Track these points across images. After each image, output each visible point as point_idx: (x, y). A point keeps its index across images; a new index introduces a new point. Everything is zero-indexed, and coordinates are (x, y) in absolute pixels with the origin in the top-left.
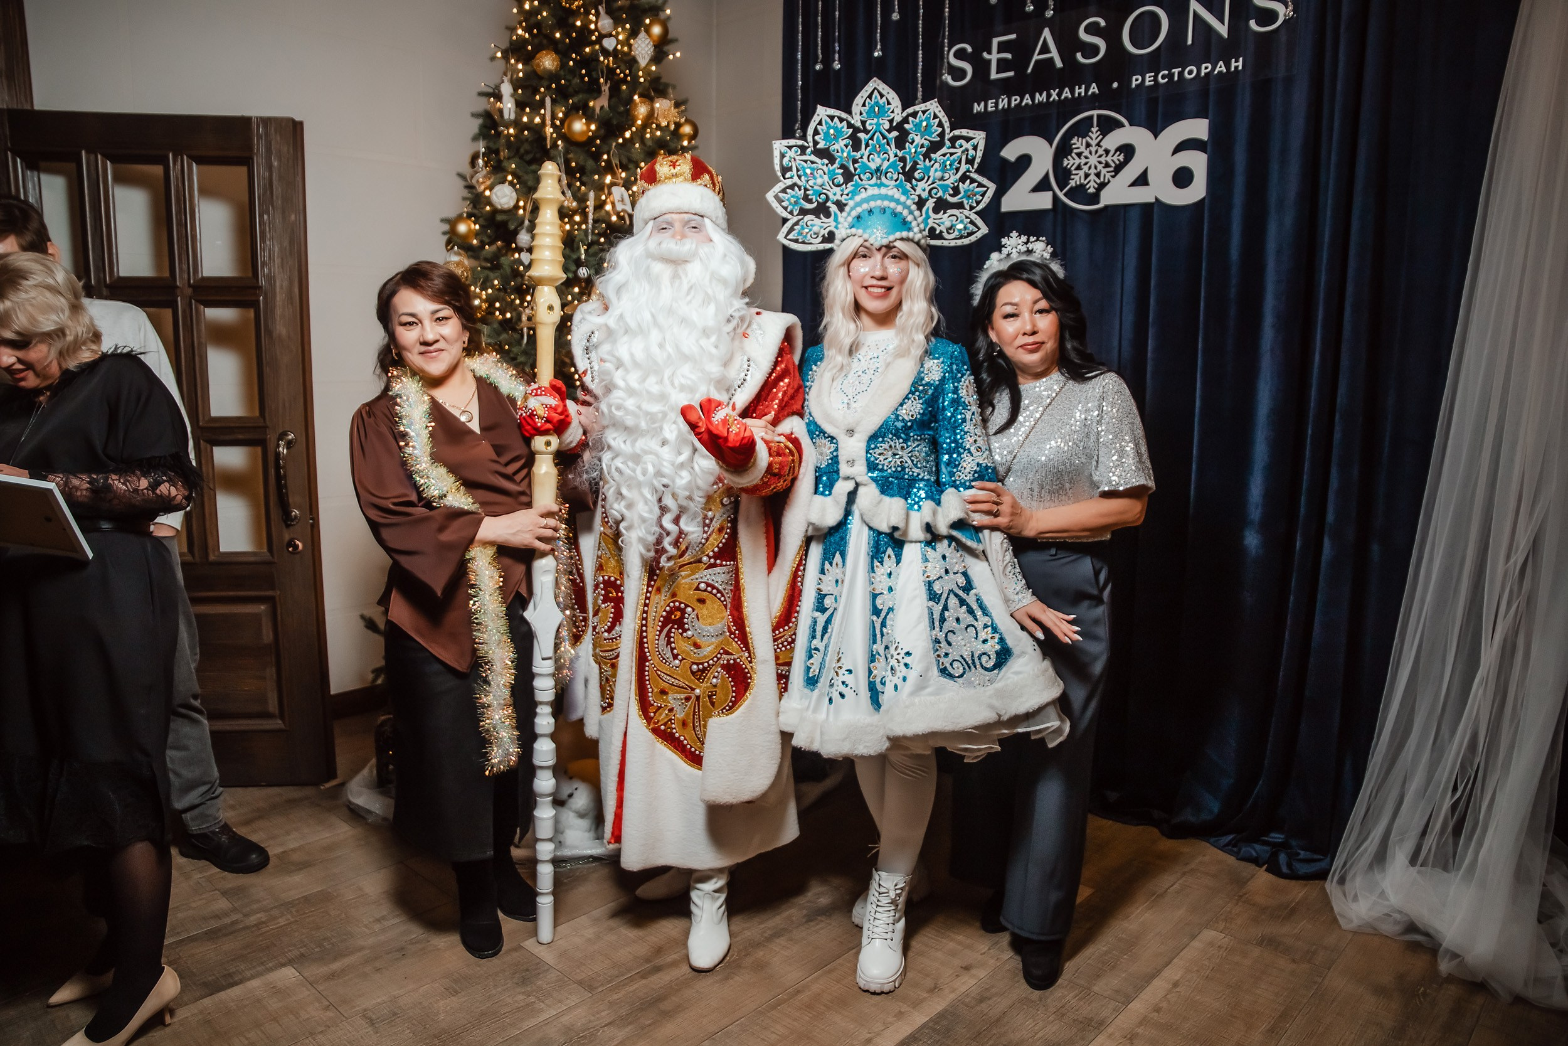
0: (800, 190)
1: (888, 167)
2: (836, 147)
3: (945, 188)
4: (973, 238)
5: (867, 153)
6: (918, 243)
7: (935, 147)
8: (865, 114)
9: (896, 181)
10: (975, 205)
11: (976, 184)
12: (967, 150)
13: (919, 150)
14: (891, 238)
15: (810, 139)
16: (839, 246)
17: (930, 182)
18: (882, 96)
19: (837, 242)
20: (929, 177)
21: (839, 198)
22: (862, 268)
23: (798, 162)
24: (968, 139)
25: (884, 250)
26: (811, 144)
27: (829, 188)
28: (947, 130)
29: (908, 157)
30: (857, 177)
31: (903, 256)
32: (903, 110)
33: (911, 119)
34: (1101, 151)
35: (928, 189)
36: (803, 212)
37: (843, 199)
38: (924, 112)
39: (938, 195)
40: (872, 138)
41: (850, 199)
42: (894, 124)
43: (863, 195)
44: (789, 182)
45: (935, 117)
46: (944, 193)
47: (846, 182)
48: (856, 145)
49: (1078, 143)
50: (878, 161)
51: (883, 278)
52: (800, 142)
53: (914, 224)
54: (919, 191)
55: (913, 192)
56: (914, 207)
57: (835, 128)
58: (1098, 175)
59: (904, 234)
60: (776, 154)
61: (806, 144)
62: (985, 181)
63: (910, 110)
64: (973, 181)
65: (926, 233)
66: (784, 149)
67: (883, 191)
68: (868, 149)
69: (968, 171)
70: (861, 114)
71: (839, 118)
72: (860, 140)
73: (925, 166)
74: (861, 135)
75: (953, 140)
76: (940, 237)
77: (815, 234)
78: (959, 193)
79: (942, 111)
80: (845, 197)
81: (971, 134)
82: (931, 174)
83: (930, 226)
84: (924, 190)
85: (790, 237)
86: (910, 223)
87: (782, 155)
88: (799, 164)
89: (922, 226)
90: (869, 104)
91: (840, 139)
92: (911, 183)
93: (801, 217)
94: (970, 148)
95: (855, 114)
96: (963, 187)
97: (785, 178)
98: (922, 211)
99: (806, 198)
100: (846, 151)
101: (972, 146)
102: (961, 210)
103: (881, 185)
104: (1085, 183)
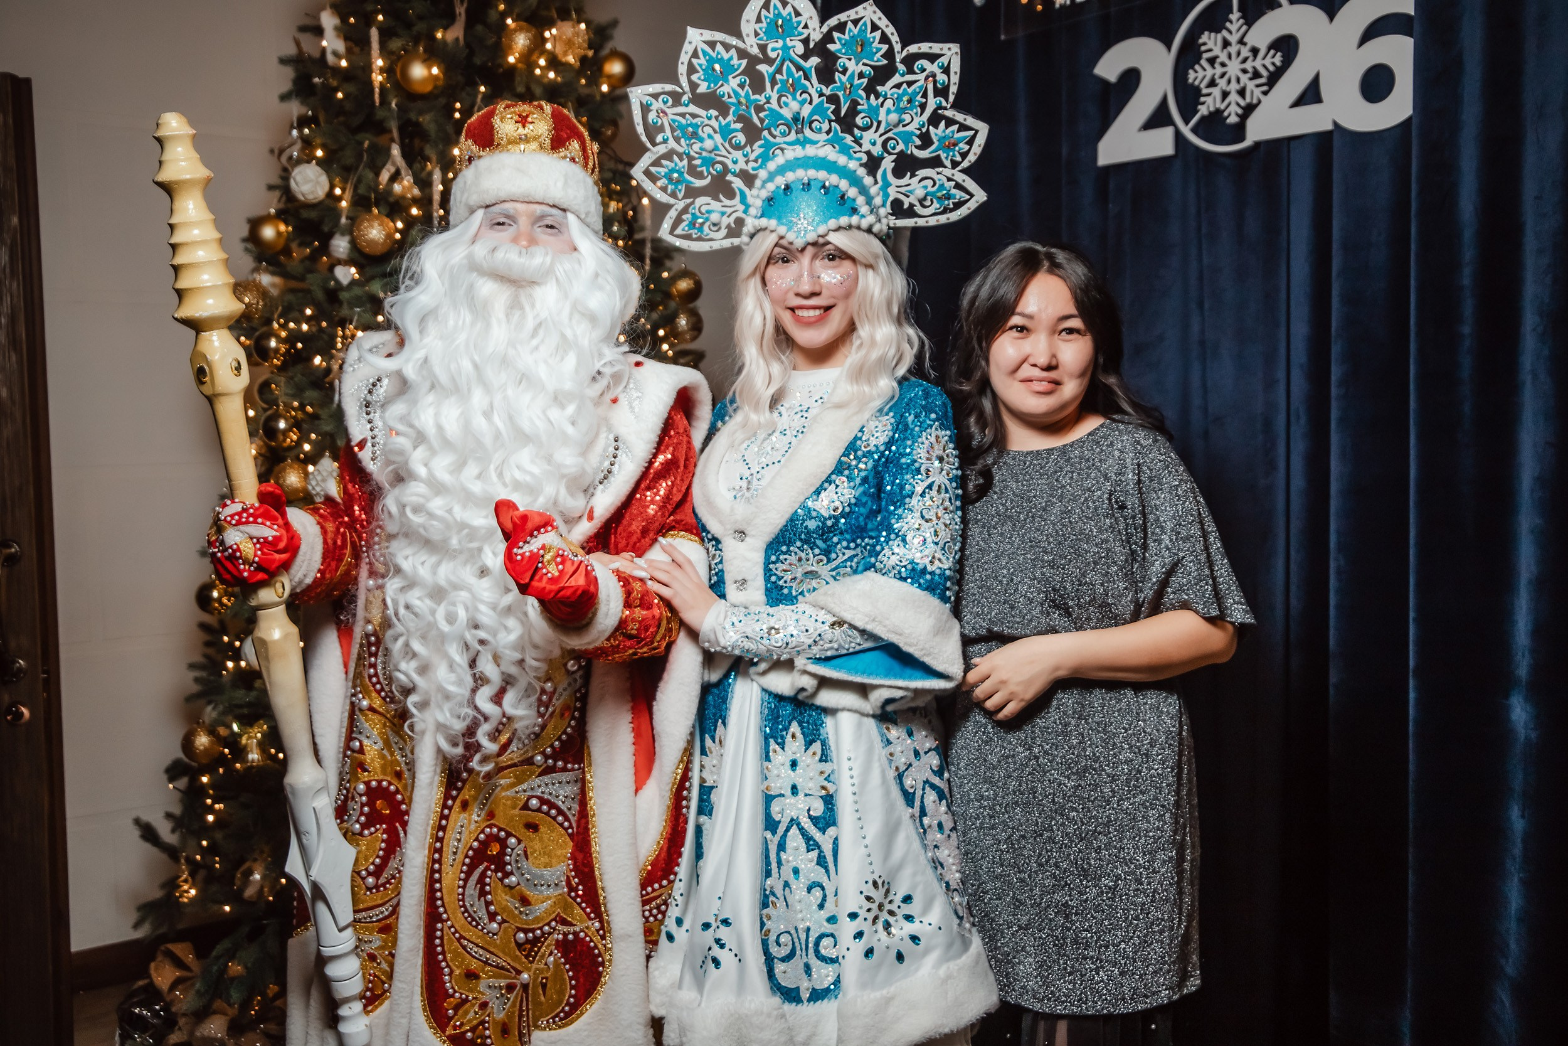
0: (681, 160)
1: (812, 114)
2: (725, 89)
3: (907, 138)
4: (963, 212)
5: (775, 96)
6: (869, 231)
7: (882, 74)
8: (762, 35)
10: (958, 158)
11: (956, 127)
12: (934, 75)
13: (857, 82)
14: (823, 229)
15: (684, 80)
16: (748, 243)
17: (882, 130)
18: (784, 4)
19: (746, 237)
20: (879, 123)
21: (744, 167)
22: (782, 277)
23: (671, 117)
24: (932, 58)
25: (811, 250)
26: (687, 89)
27: (724, 153)
28: (897, 47)
29: (841, 94)
30: (765, 133)
31: (839, 255)
32: (822, 22)
33: (836, 35)
34: (1245, 52)
35: (880, 141)
36: (692, 193)
37: (750, 168)
38: (855, 22)
39: (898, 150)
40: (779, 71)
41: (760, 167)
42: (812, 45)
43: (780, 160)
44: (661, 149)
45: (875, 27)
46: (906, 143)
47: (750, 142)
48: (757, 84)
49: (1210, 41)
50: (794, 106)
51: (814, 295)
52: (669, 88)
53: (860, 200)
54: (866, 146)
55: (857, 148)
56: (862, 172)
57: (720, 61)
58: (1242, 93)
59: (844, 221)
60: (636, 107)
61: (680, 90)
62: (970, 121)
63: (833, 21)
64: (950, 122)
65: (888, 210)
66: (646, 99)
67: (810, 151)
68: (776, 88)
69: (940, 107)
70: (756, 34)
71: (723, 44)
72: (760, 75)
73: (870, 105)
74: (763, 68)
75: (909, 61)
77: (714, 225)
78: (931, 143)
79: (883, 17)
80: (752, 164)
81: (936, 48)
82: (882, 116)
83: (891, 199)
84: (874, 144)
85: (678, 231)
86: (854, 200)
87: (645, 109)
88: (674, 121)
89: (878, 201)
90: (766, 17)
91: (730, 77)
92: (852, 135)
93: (688, 201)
94: (938, 71)
95: (748, 35)
96: (936, 133)
97: (654, 144)
98: (875, 177)
99: (693, 171)
100: (743, 93)
101: (940, 68)
102: (939, 169)
103: (805, 142)
104: (1223, 107)
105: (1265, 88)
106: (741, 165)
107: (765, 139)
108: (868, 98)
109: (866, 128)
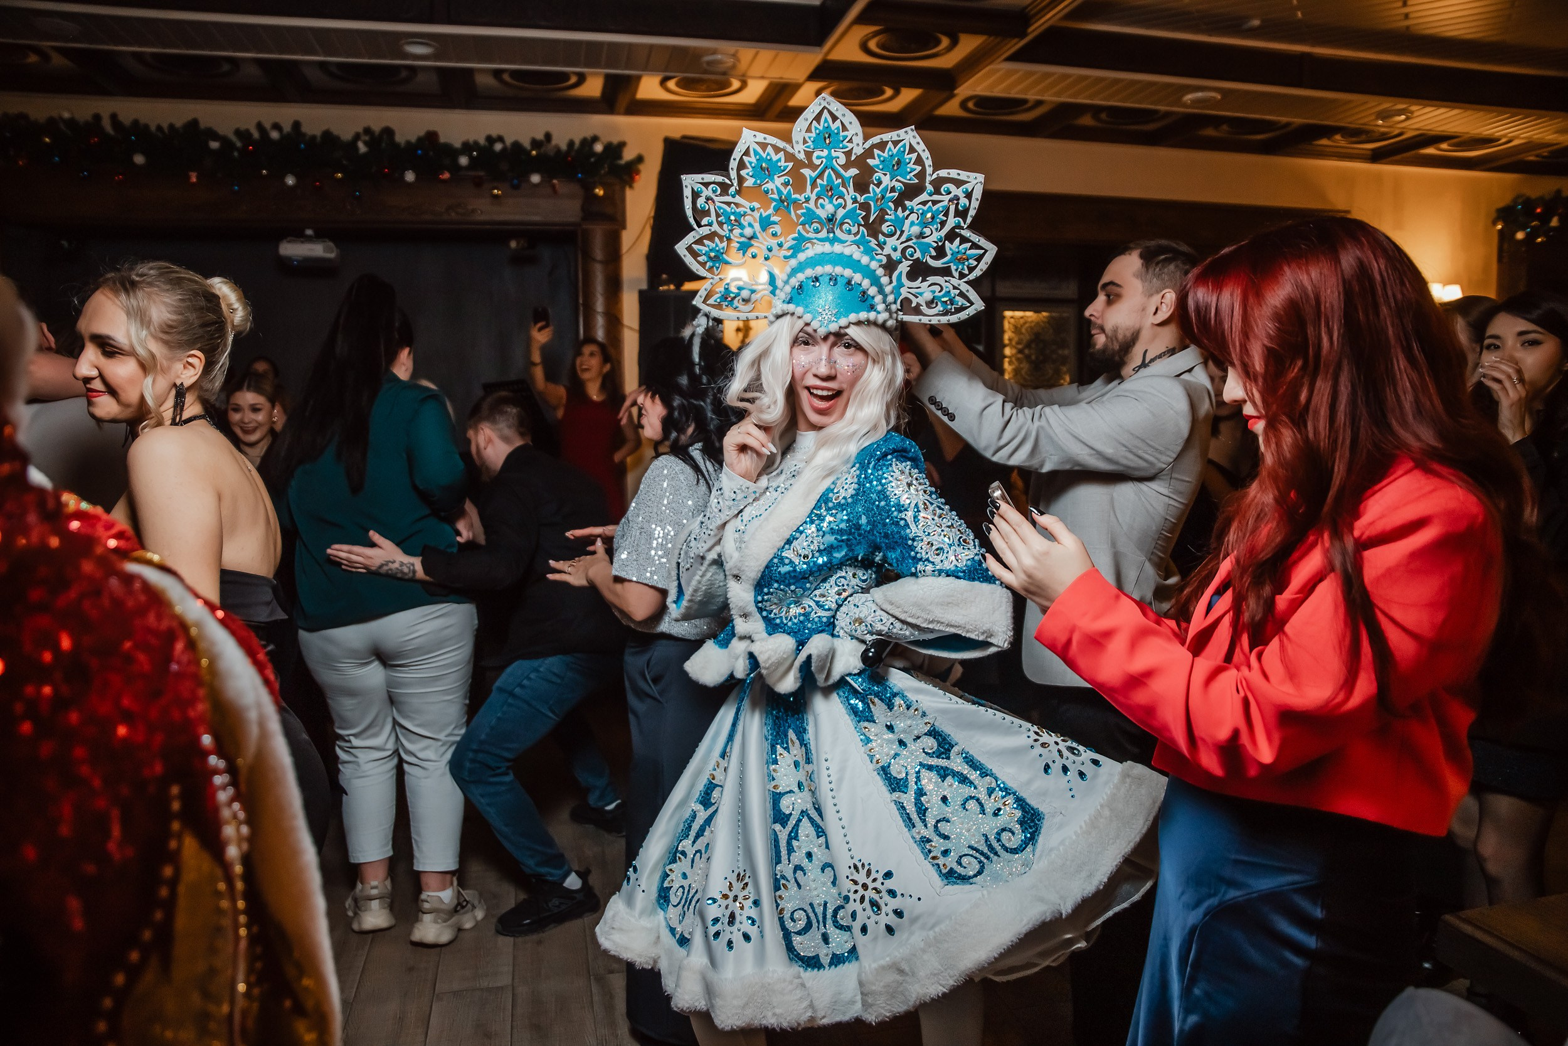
0: (722, 241)
1: (845, 217)
2: (770, 186)
3: (925, 249)
4: (963, 315)
5: (813, 197)
6: (883, 326)
7: (911, 191)
8: (810, 143)
9: (856, 234)
10: (966, 272)
11: (969, 245)
12: (957, 198)
13: (888, 195)
14: (844, 321)
15: (733, 174)
17: (903, 238)
20: (902, 232)
21: (778, 255)
23: (718, 204)
24: (958, 183)
25: (831, 338)
26: (735, 183)
28: (929, 170)
29: (872, 203)
30: (800, 228)
31: (855, 346)
32: (866, 138)
33: (876, 152)
35: (900, 248)
38: (896, 143)
39: (915, 257)
40: (820, 176)
41: (792, 257)
43: (810, 252)
44: (705, 231)
45: (912, 150)
46: (923, 254)
47: (786, 233)
48: (798, 183)
50: (830, 208)
52: (720, 179)
53: (878, 297)
54: (888, 250)
55: (880, 251)
56: (880, 272)
57: (769, 161)
59: (863, 316)
60: (687, 192)
61: (729, 182)
62: (983, 242)
63: (876, 140)
64: (964, 240)
65: (898, 306)
66: (697, 187)
67: (838, 248)
68: (816, 190)
69: (959, 226)
70: (805, 142)
71: (774, 147)
72: (803, 177)
73: (897, 216)
74: (807, 172)
75: (938, 184)
77: (745, 299)
78: (945, 255)
79: (921, 142)
81: (963, 175)
82: (906, 228)
83: (901, 298)
85: (711, 302)
86: (873, 298)
87: (696, 195)
88: (720, 208)
89: (891, 298)
90: (816, 128)
91: (776, 177)
92: (877, 239)
94: (961, 195)
95: (797, 142)
96: (951, 247)
97: (699, 226)
98: (891, 277)
99: (731, 253)
100: (785, 192)
101: (963, 192)
102: (947, 278)
103: (835, 240)
106: (775, 253)
107: (799, 233)
108: (896, 210)
109: (891, 235)
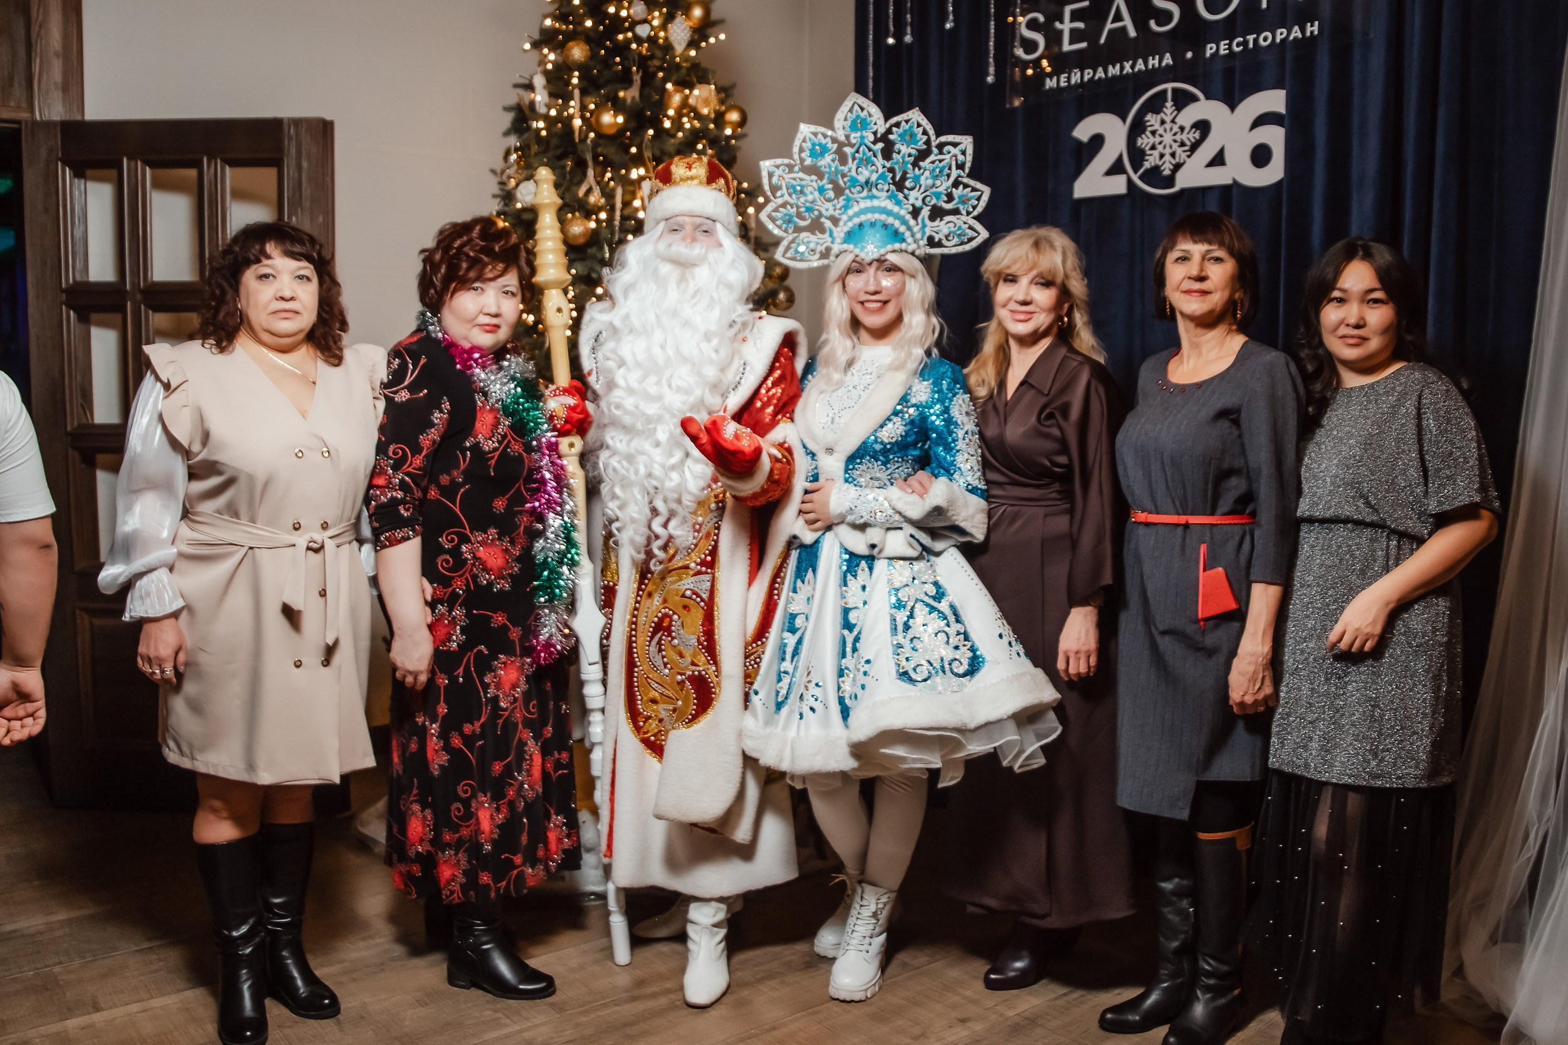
0: (792, 208)
1: (878, 179)
2: (823, 163)
3: (938, 196)
4: (973, 244)
5: (854, 167)
6: (913, 254)
7: (923, 155)
8: (847, 128)
10: (971, 209)
11: (970, 189)
12: (956, 156)
13: (907, 159)
14: (883, 251)
15: (796, 157)
16: (834, 262)
17: (922, 190)
18: (862, 109)
19: (832, 258)
20: (920, 186)
21: (833, 213)
22: (856, 282)
23: (787, 180)
24: (955, 145)
25: (875, 264)
26: (798, 162)
27: (820, 203)
28: (933, 138)
29: (896, 167)
30: (847, 191)
31: (894, 269)
32: (886, 121)
33: (894, 129)
34: (1176, 129)
35: (920, 197)
36: (798, 230)
37: (836, 214)
38: (907, 122)
39: (932, 203)
40: (857, 151)
41: (843, 213)
42: (879, 136)
43: (856, 208)
44: (780, 201)
45: (919, 125)
46: (938, 198)
47: (837, 196)
48: (843, 160)
49: (1152, 119)
50: (866, 174)
51: (876, 293)
52: (787, 161)
53: (908, 234)
54: (912, 201)
55: (906, 202)
56: (909, 217)
57: (820, 145)
58: (1173, 155)
59: (897, 246)
60: (765, 174)
61: (792, 162)
62: (979, 185)
63: (893, 121)
64: (966, 186)
65: (925, 241)
66: (773, 169)
67: (876, 203)
68: (855, 162)
69: (960, 176)
70: (844, 128)
71: (822, 134)
72: (845, 154)
73: (915, 175)
74: (847, 149)
75: (940, 147)
76: (939, 244)
77: (812, 251)
78: (954, 199)
79: (925, 119)
80: (838, 212)
81: (957, 139)
82: (922, 181)
83: (927, 234)
84: (917, 199)
85: (788, 255)
86: (903, 234)
87: (771, 175)
88: (789, 183)
89: (918, 236)
90: (851, 118)
91: (826, 155)
92: (903, 193)
93: (796, 235)
94: (959, 154)
95: (838, 128)
96: (957, 193)
97: (775, 198)
98: (917, 220)
99: (799, 216)
100: (833, 165)
101: (960, 151)
102: (958, 216)
103: (872, 197)
104: (1160, 164)
105: (1189, 153)
106: (831, 212)
107: (847, 195)
108: (914, 169)
109: (912, 189)
